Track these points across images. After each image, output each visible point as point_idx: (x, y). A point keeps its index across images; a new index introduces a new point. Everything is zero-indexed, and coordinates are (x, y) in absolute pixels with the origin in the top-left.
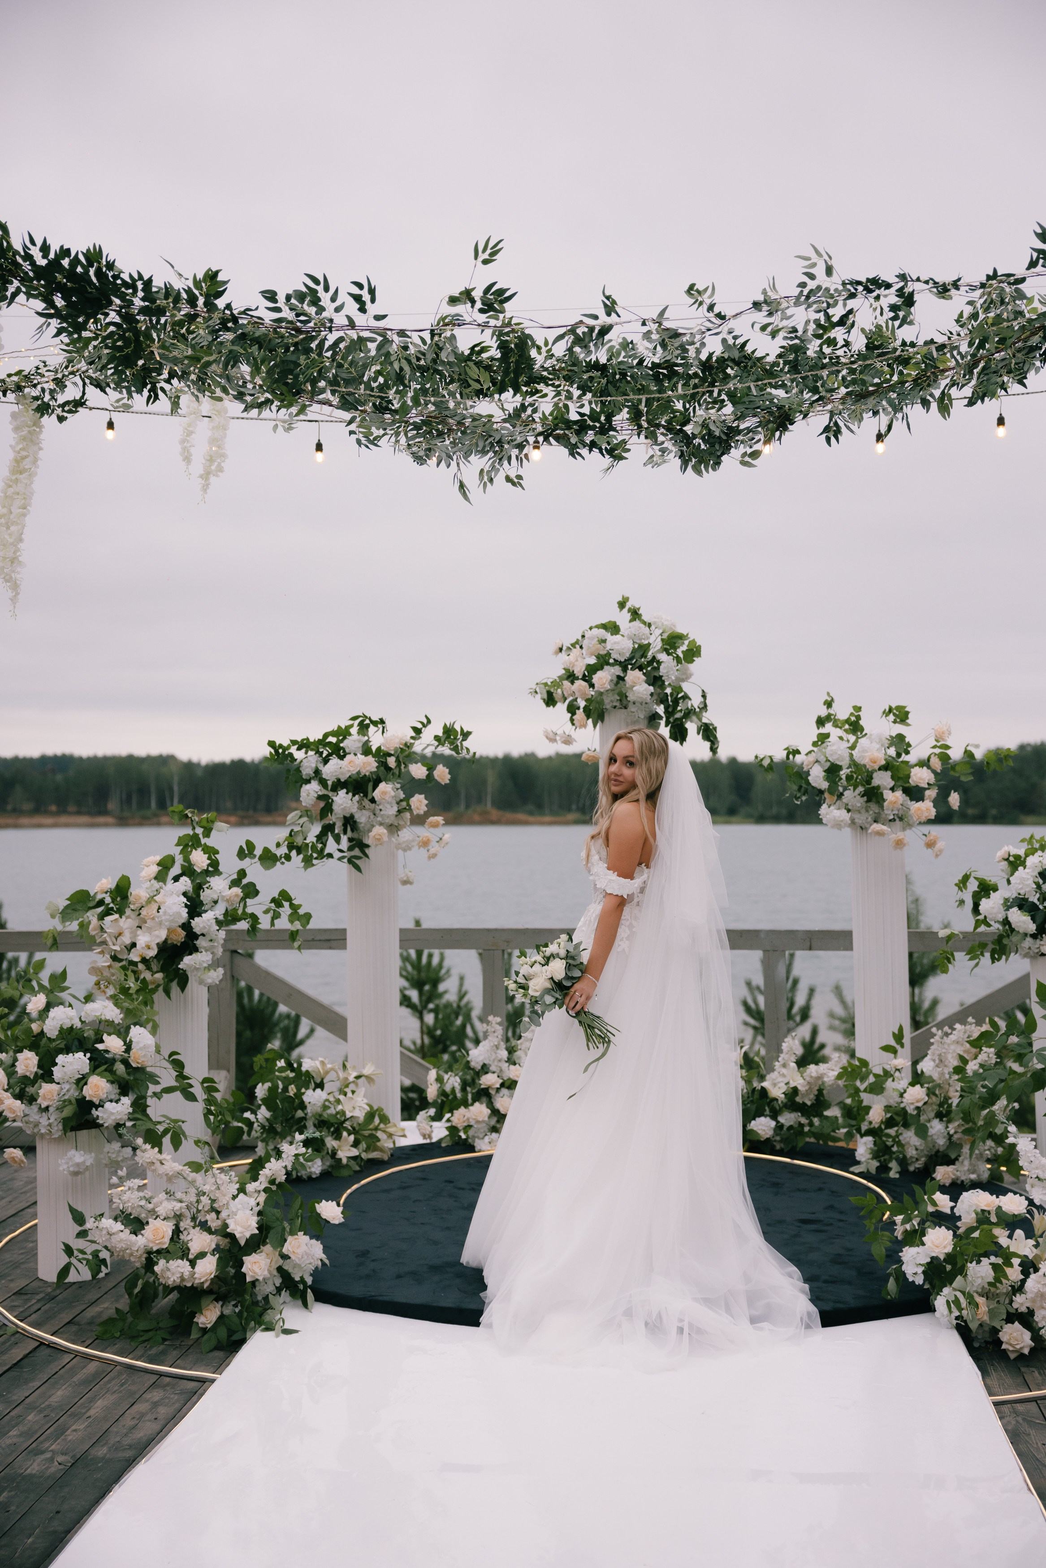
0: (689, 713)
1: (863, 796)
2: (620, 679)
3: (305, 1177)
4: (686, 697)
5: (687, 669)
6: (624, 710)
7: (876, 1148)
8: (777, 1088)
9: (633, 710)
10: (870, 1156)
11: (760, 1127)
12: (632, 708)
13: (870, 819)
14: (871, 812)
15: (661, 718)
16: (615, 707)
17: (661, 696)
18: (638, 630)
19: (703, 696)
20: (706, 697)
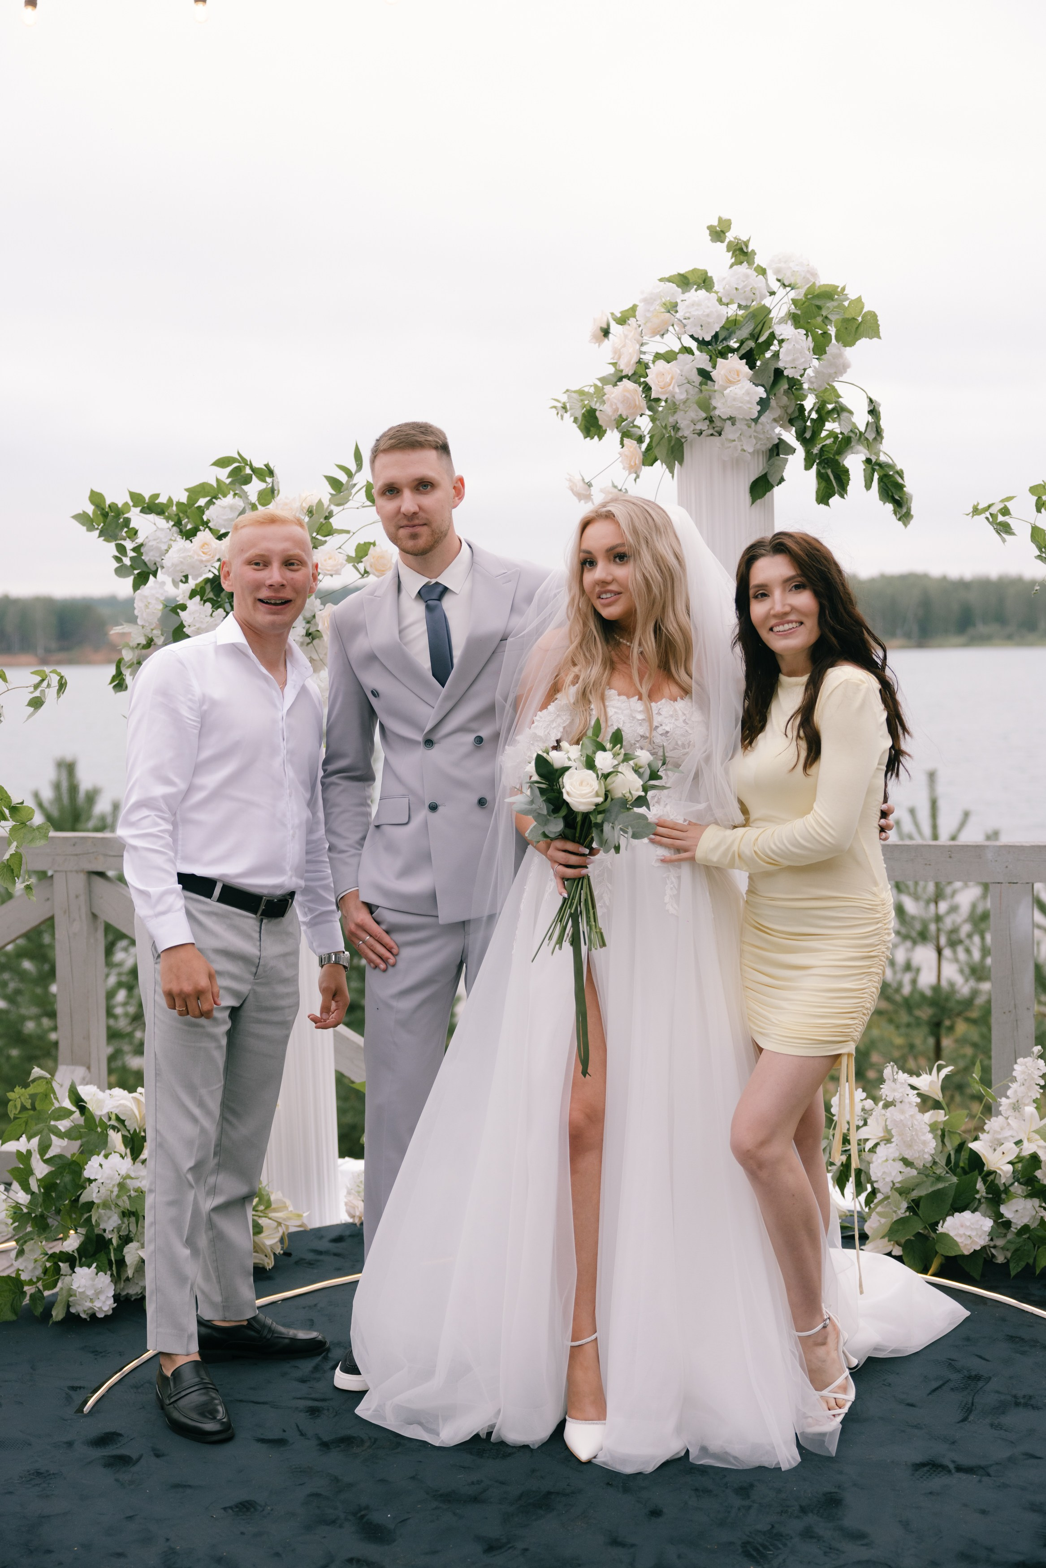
0: (845, 443)
2: (705, 375)
3: (83, 1316)
4: (840, 410)
5: (840, 355)
6: (716, 439)
8: (1000, 1150)
9: (731, 436)
11: (961, 1231)
12: (729, 432)
15: (793, 451)
16: (700, 433)
17: (790, 411)
18: (744, 282)
19: (872, 408)
20: (876, 408)
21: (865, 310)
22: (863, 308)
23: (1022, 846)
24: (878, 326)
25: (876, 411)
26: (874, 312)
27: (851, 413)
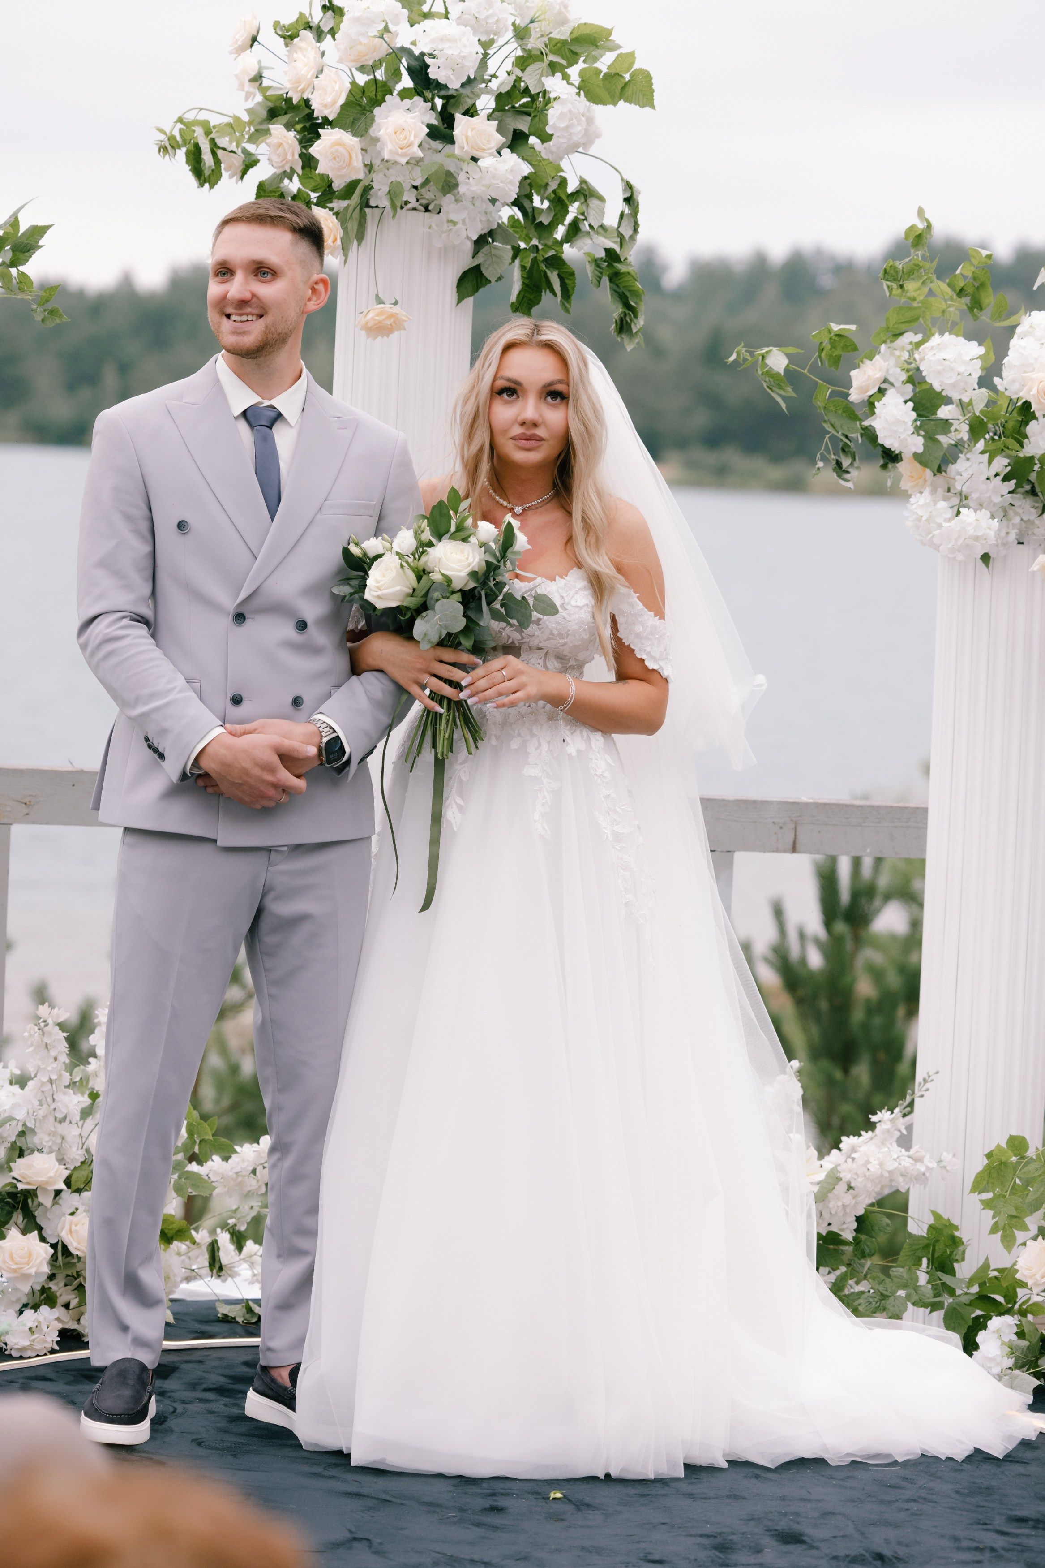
1: (1006, 478)
6: (422, 215)
7: (1024, 1343)
9: (452, 217)
10: (1010, 1362)
13: (1013, 537)
14: (1017, 520)
18: (487, 10)
19: (628, 195)
20: (635, 196)
21: (636, 66)
22: (633, 63)
23: (723, 800)
24: (653, 91)
25: (634, 201)
26: (648, 73)
27: (601, 199)
